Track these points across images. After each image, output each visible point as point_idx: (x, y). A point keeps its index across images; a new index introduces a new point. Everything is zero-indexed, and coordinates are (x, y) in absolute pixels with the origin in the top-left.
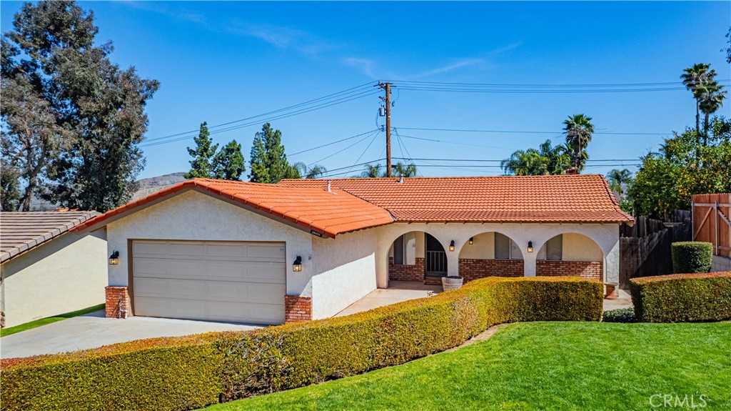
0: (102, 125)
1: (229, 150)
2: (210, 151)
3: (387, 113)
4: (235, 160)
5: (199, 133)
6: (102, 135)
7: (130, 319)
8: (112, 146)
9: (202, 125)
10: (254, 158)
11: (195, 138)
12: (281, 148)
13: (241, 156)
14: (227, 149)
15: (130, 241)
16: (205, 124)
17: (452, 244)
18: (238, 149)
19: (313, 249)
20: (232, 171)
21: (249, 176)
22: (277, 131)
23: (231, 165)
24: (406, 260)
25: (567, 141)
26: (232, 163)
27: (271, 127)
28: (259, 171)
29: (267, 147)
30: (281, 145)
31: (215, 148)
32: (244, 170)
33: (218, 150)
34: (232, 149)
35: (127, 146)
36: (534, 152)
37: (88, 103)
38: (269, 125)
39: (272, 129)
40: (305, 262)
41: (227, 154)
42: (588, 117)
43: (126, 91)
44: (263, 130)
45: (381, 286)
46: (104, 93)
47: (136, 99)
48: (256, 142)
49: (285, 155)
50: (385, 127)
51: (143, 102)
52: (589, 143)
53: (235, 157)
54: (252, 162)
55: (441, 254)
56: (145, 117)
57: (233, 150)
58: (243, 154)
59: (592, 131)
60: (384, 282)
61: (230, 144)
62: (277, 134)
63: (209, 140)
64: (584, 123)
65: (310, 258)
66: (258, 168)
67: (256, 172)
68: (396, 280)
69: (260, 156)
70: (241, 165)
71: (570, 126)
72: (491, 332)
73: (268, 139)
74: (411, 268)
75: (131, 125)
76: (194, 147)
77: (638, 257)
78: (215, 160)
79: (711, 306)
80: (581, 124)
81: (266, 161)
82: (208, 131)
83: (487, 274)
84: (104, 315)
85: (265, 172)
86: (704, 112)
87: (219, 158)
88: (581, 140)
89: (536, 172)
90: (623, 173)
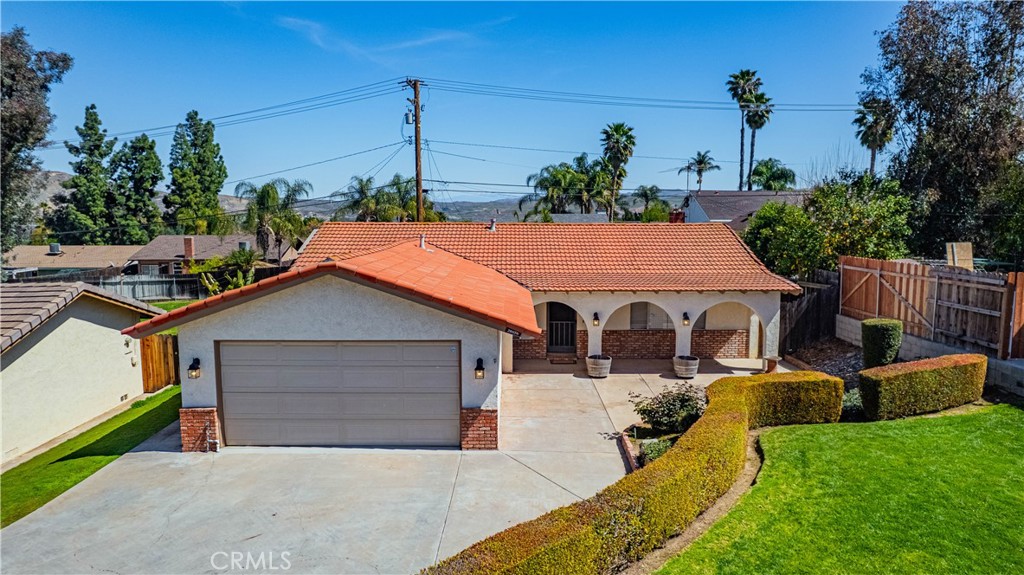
1: (136, 149)
2: (104, 148)
3: (416, 121)
4: (147, 163)
5: (84, 121)
7: (222, 451)
9: (87, 109)
10: (176, 160)
11: (77, 128)
12: (215, 146)
13: (157, 157)
14: (132, 147)
15: (217, 343)
16: (93, 107)
17: (596, 317)
18: (151, 148)
20: (142, 180)
21: (168, 187)
22: (209, 123)
23: (141, 171)
25: (605, 154)
26: (142, 167)
27: (199, 117)
28: (184, 179)
29: (194, 145)
30: (214, 143)
31: (111, 144)
32: (162, 178)
33: (117, 147)
34: (141, 147)
36: (568, 168)
38: (196, 113)
39: (201, 120)
40: (489, 366)
41: (133, 154)
42: (629, 126)
44: (187, 120)
45: (506, 370)
48: (178, 139)
49: (221, 157)
50: (413, 138)
51: (45, 87)
52: (629, 158)
53: (147, 159)
54: (173, 167)
55: (562, 325)
57: (143, 149)
58: (158, 154)
59: (634, 144)
60: (510, 366)
61: (138, 140)
62: (209, 128)
63: (101, 132)
64: (625, 133)
66: (183, 176)
67: (180, 181)
69: (185, 158)
70: (157, 170)
71: (609, 137)
73: (195, 134)
75: (31, 123)
76: (77, 141)
77: (786, 324)
78: (113, 162)
79: (937, 397)
80: (622, 136)
81: (195, 165)
82: (99, 118)
83: (622, 348)
84: (179, 448)
85: (193, 181)
86: (751, 126)
87: (121, 160)
88: (622, 154)
89: (572, 193)
90: (651, 189)
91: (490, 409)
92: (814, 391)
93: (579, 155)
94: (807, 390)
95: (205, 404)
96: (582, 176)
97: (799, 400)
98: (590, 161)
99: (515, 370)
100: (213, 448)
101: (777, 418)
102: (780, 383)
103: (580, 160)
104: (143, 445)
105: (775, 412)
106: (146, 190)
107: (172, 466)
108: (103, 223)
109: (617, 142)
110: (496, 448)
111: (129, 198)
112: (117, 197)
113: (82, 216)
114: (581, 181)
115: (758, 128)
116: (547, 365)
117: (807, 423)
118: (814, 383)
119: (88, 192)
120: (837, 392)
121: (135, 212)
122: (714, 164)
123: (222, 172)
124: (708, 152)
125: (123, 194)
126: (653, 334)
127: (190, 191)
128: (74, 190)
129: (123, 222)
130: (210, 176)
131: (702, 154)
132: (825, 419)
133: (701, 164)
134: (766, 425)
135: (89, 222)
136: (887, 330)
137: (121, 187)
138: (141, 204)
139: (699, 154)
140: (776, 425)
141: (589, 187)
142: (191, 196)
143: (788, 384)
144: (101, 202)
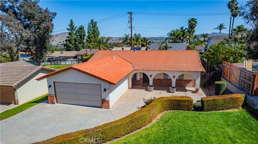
0: (39, 28)
1: (80, 29)
2: (74, 29)
3: (131, 22)
4: (82, 32)
5: (70, 23)
6: (40, 31)
7: (56, 104)
8: (43, 35)
9: (71, 20)
10: (89, 31)
11: (69, 25)
12: (97, 27)
13: (84, 30)
14: (80, 28)
15: (54, 82)
16: (72, 20)
17: (151, 76)
18: (83, 28)
19: (109, 86)
20: (82, 36)
21: (87, 37)
22: (95, 22)
23: (81, 34)
24: (137, 79)
25: (189, 26)
26: (81, 33)
27: (93, 21)
28: (90, 35)
29: (92, 27)
30: (97, 26)
31: (76, 28)
32: (86, 35)
33: (77, 29)
34: (81, 28)
35: (48, 34)
36: (178, 30)
37: (34, 21)
38: (93, 20)
40: (107, 90)
41: (80, 30)
42: (196, 19)
43: (45, 16)
44: (91, 21)
45: (130, 88)
46: (38, 17)
47: (49, 19)
48: (89, 26)
49: (98, 30)
50: (130, 27)
51: (51, 20)
52: (195, 27)
53: (82, 31)
54: (88, 32)
55: (146, 77)
56: (53, 24)
57: (82, 29)
58: (85, 30)
59: (197, 23)
60: (131, 87)
61: (80, 26)
63: (73, 25)
64: (194, 21)
65: (108, 89)
66: (90, 34)
67: (89, 36)
68: (134, 84)
69: (91, 30)
70: (85, 33)
71: (190, 22)
72: (161, 115)
73: (93, 25)
74: (138, 81)
75: (49, 28)
76: (69, 27)
77: (206, 79)
78: (76, 32)
79: (223, 106)
80: (193, 21)
81: (92, 32)
82: (73, 22)
83: (161, 83)
84: (48, 103)
85: (92, 35)
86: (233, 17)
87: (77, 31)
88: (193, 26)
89: (178, 37)
90: (206, 34)
91: (108, 100)
92: (184, 102)
93: (181, 27)
94: (182, 102)
95: (52, 94)
96: (181, 33)
97: (180, 104)
98: (184, 28)
99: (132, 88)
100: (54, 103)
101: (174, 108)
102: (175, 100)
103: (182, 28)
104: (44, 101)
105: (173, 107)
106: (82, 38)
107: (45, 107)
108: (74, 45)
109: (192, 23)
110: (109, 109)
111: (79, 40)
112: (77, 40)
113: (70, 44)
114: (181, 34)
115: (235, 17)
116: (141, 87)
117: (183, 110)
118: (184, 100)
119: (71, 39)
120: (191, 103)
121: (80, 43)
122: (224, 27)
123: (99, 34)
124: (223, 24)
125: (78, 39)
126: (169, 80)
127: (91, 38)
128: (69, 38)
129: (78, 45)
130: (96, 34)
131: (222, 24)
132: (188, 109)
133: (221, 27)
134: (171, 110)
135: (71, 45)
136: (220, 85)
137: (77, 37)
138: (81, 41)
139: (220, 24)
140: (174, 110)
141: (183, 36)
142: (92, 39)
143: (177, 100)
144: (74, 41)
